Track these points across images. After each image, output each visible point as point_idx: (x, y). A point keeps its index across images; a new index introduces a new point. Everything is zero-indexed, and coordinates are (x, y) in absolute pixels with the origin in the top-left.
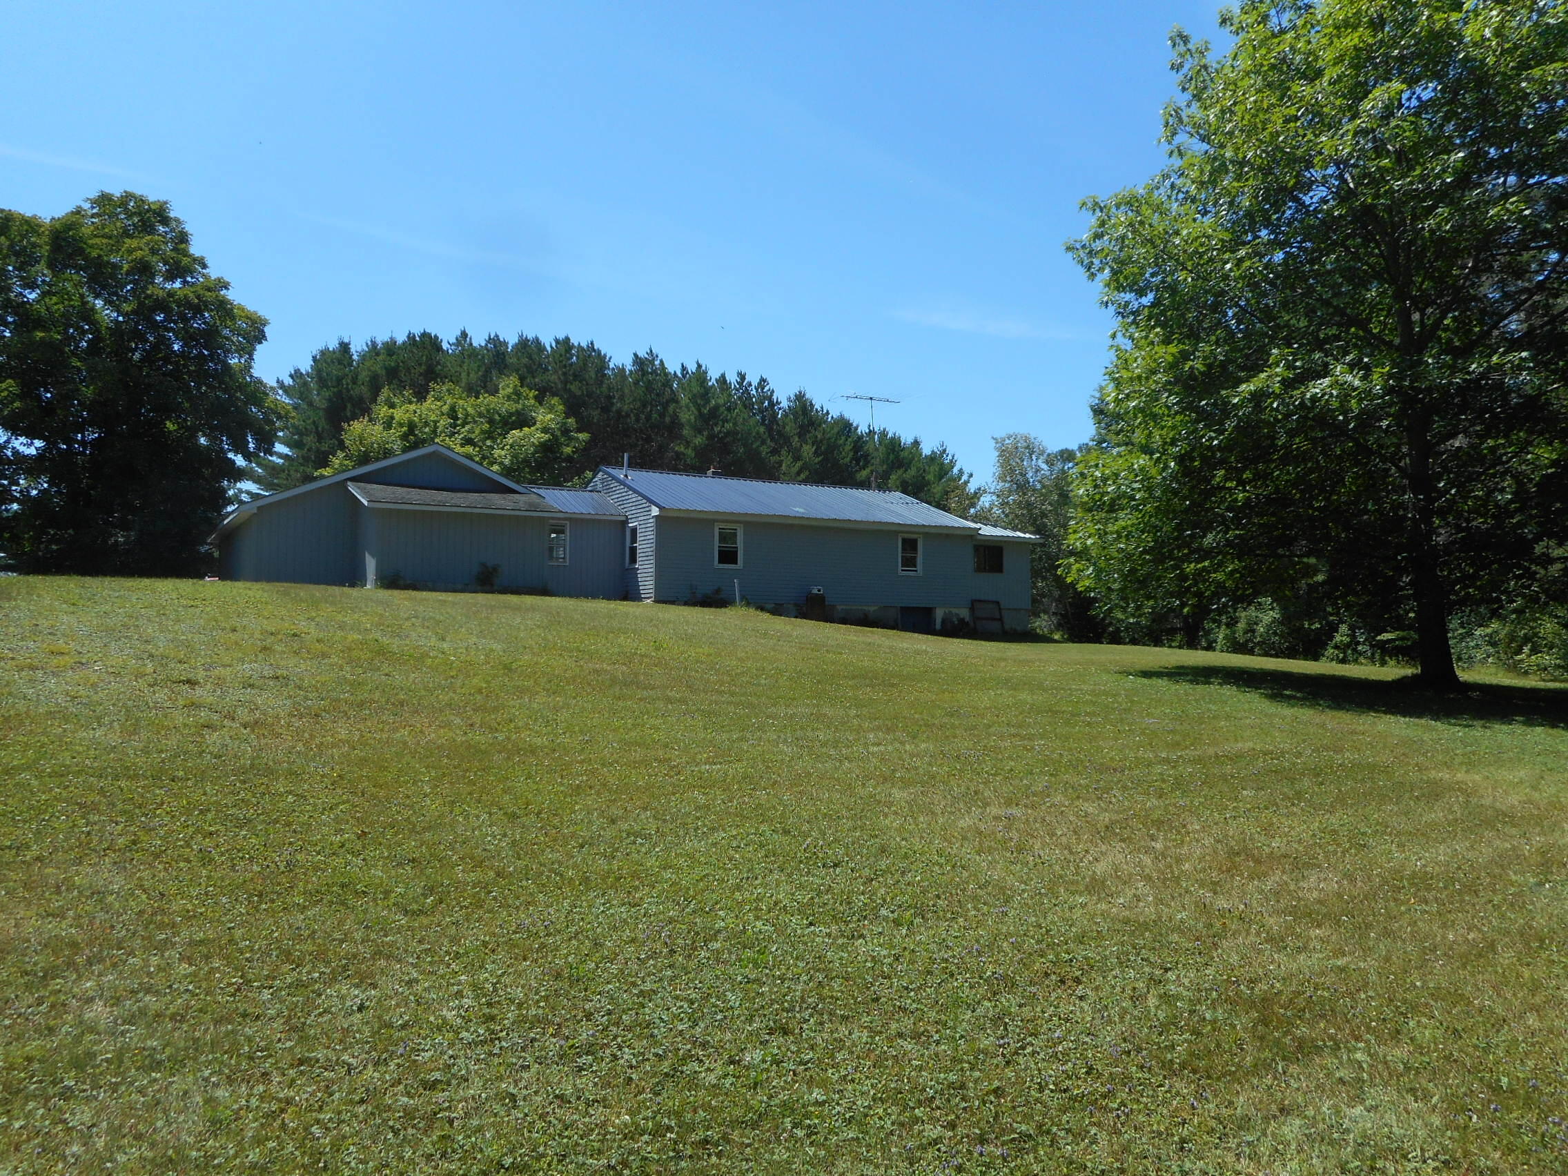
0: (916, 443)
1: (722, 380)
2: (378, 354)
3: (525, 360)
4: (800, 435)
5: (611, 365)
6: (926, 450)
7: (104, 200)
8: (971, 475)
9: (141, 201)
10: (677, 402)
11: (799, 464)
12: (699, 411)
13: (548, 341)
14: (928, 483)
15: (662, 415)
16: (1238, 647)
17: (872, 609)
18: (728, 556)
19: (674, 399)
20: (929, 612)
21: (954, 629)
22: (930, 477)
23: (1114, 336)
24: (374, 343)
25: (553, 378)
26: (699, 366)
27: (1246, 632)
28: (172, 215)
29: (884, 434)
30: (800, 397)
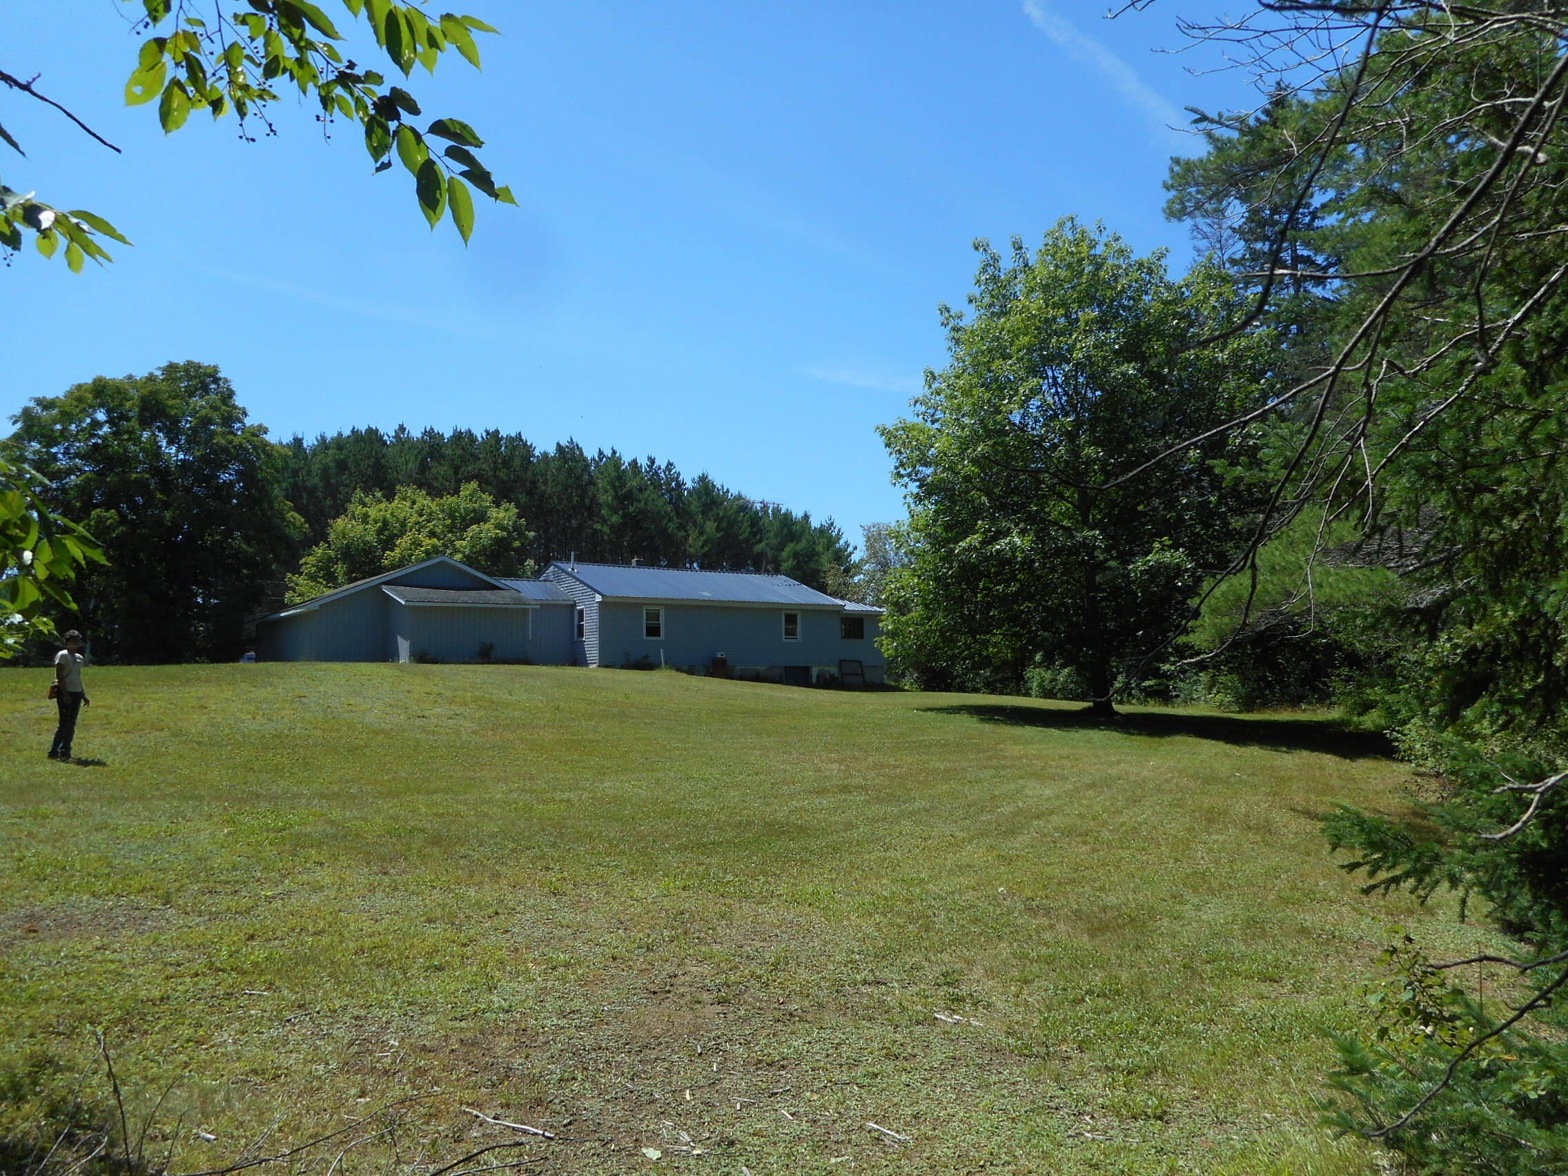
0: (806, 517)
1: (634, 463)
2: (327, 448)
3: (460, 452)
4: (703, 513)
5: (537, 453)
6: (815, 523)
7: (171, 368)
8: (855, 548)
9: (199, 366)
10: (594, 484)
11: (703, 538)
12: (616, 492)
13: (479, 433)
14: (818, 554)
15: (582, 497)
16: (1048, 694)
17: (763, 668)
18: (653, 631)
19: (592, 482)
20: (807, 670)
21: (827, 683)
22: (820, 549)
23: (905, 497)
24: (323, 438)
25: (485, 466)
26: (614, 452)
27: (1051, 682)
28: (221, 375)
29: (777, 510)
30: (703, 479)
